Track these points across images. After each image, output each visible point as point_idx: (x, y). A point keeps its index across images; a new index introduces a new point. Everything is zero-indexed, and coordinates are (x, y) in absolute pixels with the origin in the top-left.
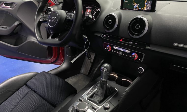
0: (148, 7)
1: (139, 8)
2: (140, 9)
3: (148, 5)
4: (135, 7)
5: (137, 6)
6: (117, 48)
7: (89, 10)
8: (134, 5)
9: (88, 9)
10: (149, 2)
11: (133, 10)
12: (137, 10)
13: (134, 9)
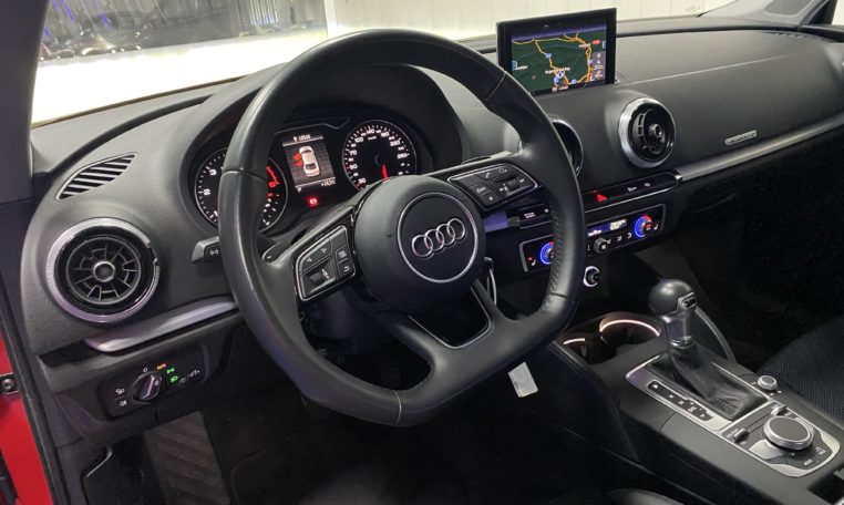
0: (598, 70)
1: (570, 81)
2: (574, 82)
3: (595, 66)
4: (556, 80)
5: (563, 75)
8: (553, 75)
9: (302, 150)
10: (599, 56)
12: (566, 88)
13: (554, 89)
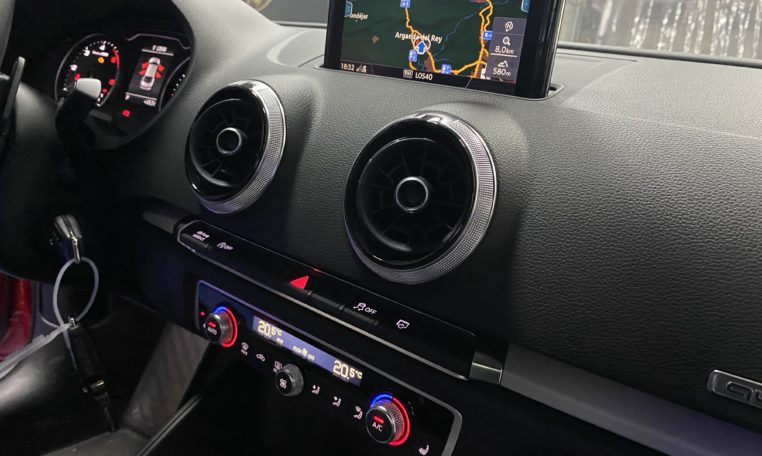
0: (502, 59)
1: (438, 66)
3: (497, 48)
4: (412, 56)
5: (426, 49)
6: (280, 332)
7: (155, 63)
8: (408, 45)
10: (509, 25)
11: (398, 74)
12: (429, 77)
13: (407, 73)
